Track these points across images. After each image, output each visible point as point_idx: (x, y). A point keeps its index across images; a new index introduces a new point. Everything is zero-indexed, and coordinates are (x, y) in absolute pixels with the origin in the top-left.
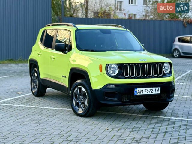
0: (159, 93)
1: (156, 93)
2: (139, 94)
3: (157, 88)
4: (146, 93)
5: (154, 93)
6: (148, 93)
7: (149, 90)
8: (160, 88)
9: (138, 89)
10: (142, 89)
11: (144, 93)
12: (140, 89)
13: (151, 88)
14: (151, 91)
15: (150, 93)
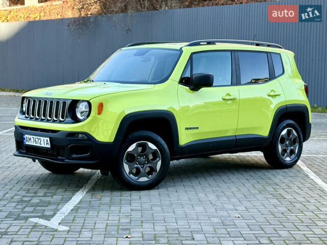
0: (49, 146)
1: (45, 146)
2: (27, 143)
3: (46, 139)
4: (34, 144)
5: (43, 145)
6: (37, 145)
7: (37, 140)
8: (48, 139)
9: (26, 135)
10: (30, 136)
11: (32, 144)
12: (28, 136)
13: (39, 138)
14: (39, 141)
15: (39, 145)
